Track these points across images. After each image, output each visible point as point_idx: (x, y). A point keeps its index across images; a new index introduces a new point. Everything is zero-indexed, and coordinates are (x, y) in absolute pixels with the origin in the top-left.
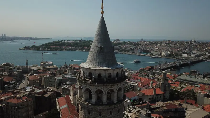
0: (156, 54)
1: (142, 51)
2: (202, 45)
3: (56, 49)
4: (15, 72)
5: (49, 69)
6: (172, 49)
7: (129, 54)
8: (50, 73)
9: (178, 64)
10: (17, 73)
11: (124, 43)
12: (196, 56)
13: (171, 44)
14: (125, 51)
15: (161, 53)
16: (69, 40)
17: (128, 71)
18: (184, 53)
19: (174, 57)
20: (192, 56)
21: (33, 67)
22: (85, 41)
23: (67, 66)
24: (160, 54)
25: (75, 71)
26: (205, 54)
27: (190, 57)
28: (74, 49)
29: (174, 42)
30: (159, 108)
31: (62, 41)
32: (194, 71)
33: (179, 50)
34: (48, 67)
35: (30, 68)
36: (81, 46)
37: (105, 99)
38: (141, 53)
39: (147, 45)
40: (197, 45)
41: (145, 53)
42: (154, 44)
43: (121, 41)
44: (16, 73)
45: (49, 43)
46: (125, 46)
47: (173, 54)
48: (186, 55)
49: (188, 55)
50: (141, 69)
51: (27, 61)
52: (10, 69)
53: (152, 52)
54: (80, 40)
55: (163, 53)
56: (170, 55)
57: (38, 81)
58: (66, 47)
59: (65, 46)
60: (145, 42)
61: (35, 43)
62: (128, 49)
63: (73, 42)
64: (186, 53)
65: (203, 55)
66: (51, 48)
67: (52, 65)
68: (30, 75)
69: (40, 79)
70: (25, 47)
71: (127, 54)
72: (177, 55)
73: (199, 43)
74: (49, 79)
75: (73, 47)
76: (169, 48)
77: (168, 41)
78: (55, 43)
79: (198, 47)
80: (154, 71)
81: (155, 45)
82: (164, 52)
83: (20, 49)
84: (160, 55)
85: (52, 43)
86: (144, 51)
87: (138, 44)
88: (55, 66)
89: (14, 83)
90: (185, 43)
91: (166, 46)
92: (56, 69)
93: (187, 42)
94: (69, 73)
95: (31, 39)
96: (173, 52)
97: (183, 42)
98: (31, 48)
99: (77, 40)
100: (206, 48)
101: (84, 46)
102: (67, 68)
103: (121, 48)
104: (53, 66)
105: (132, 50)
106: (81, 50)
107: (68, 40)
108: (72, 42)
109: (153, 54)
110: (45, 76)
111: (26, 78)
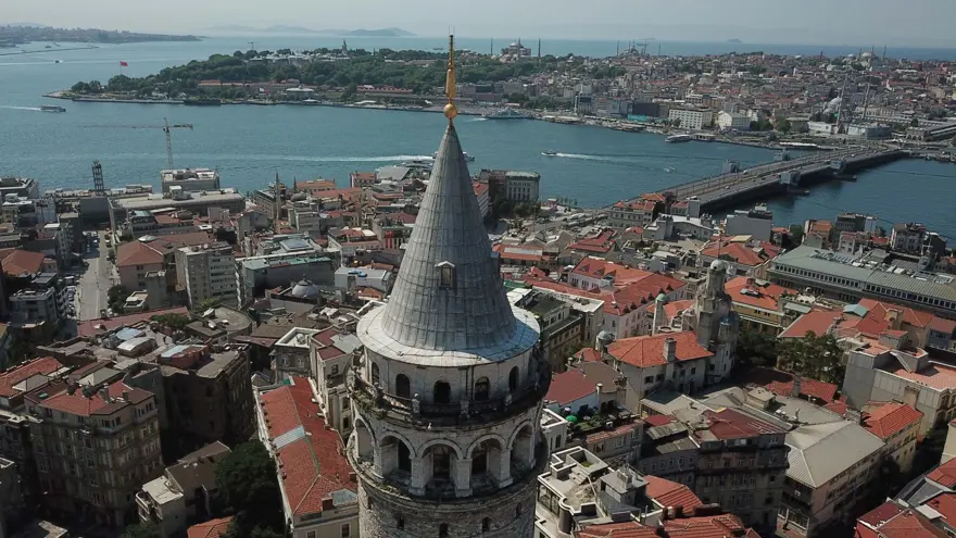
0: (692, 121)
1: (629, 105)
2: (904, 76)
3: (226, 96)
4: (48, 226)
5: (201, 209)
6: (766, 99)
7: (572, 122)
8: (209, 227)
9: (786, 178)
10: (59, 229)
11: (550, 64)
12: (872, 134)
13: (764, 71)
14: (553, 106)
15: (715, 116)
16: (287, 52)
17: (561, 209)
18: (818, 118)
19: (773, 138)
20: (853, 131)
21: (128, 195)
22: (361, 52)
23: (283, 192)
24: (713, 122)
25: (324, 216)
26: (915, 123)
27: (843, 136)
28: (310, 95)
29: (777, 58)
30: (684, 434)
31: (252, 54)
32: (853, 217)
33: (796, 100)
34: (197, 197)
35: (115, 204)
36: (344, 80)
37: (462, 475)
38: (624, 116)
39: (654, 75)
40: (884, 79)
41: (642, 118)
42: (687, 69)
43: (534, 54)
44: (52, 229)
45: (194, 65)
46: (551, 82)
47: (771, 121)
48: (830, 126)
49: (837, 129)
50: (622, 209)
51: (99, 167)
52: (24, 209)
53: (673, 115)
54: (337, 52)
55: (725, 120)
56: (754, 126)
57: (161, 274)
58: (273, 83)
59: (267, 80)
60: (648, 58)
61: (125, 64)
62: (567, 94)
63: (307, 57)
64: (831, 119)
65: (901, 128)
66: (202, 91)
67: (215, 185)
68: (121, 238)
69: (169, 262)
70: (79, 87)
71: (561, 122)
72: (786, 128)
73: (895, 64)
74: (211, 264)
75: (308, 83)
76: (755, 94)
77: (754, 54)
78: (222, 64)
79: (888, 86)
80: (677, 219)
81: (689, 77)
82: (727, 111)
83: (57, 95)
84: (712, 126)
85: (205, 65)
86: (640, 108)
87: (612, 73)
88: (230, 194)
89: (53, 283)
90: (829, 68)
91: (742, 81)
92: (235, 206)
93: (838, 62)
94: (294, 226)
95: (104, 37)
96: (769, 115)
97: (822, 59)
98: (107, 89)
99: (324, 51)
100: (922, 92)
101: (359, 80)
102: (284, 199)
103: (533, 90)
104: (222, 193)
105: (586, 100)
106: (345, 98)
107: (280, 52)
108: (300, 60)
109: (678, 122)
110: (187, 251)
111: (102, 248)
